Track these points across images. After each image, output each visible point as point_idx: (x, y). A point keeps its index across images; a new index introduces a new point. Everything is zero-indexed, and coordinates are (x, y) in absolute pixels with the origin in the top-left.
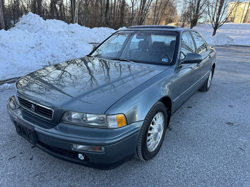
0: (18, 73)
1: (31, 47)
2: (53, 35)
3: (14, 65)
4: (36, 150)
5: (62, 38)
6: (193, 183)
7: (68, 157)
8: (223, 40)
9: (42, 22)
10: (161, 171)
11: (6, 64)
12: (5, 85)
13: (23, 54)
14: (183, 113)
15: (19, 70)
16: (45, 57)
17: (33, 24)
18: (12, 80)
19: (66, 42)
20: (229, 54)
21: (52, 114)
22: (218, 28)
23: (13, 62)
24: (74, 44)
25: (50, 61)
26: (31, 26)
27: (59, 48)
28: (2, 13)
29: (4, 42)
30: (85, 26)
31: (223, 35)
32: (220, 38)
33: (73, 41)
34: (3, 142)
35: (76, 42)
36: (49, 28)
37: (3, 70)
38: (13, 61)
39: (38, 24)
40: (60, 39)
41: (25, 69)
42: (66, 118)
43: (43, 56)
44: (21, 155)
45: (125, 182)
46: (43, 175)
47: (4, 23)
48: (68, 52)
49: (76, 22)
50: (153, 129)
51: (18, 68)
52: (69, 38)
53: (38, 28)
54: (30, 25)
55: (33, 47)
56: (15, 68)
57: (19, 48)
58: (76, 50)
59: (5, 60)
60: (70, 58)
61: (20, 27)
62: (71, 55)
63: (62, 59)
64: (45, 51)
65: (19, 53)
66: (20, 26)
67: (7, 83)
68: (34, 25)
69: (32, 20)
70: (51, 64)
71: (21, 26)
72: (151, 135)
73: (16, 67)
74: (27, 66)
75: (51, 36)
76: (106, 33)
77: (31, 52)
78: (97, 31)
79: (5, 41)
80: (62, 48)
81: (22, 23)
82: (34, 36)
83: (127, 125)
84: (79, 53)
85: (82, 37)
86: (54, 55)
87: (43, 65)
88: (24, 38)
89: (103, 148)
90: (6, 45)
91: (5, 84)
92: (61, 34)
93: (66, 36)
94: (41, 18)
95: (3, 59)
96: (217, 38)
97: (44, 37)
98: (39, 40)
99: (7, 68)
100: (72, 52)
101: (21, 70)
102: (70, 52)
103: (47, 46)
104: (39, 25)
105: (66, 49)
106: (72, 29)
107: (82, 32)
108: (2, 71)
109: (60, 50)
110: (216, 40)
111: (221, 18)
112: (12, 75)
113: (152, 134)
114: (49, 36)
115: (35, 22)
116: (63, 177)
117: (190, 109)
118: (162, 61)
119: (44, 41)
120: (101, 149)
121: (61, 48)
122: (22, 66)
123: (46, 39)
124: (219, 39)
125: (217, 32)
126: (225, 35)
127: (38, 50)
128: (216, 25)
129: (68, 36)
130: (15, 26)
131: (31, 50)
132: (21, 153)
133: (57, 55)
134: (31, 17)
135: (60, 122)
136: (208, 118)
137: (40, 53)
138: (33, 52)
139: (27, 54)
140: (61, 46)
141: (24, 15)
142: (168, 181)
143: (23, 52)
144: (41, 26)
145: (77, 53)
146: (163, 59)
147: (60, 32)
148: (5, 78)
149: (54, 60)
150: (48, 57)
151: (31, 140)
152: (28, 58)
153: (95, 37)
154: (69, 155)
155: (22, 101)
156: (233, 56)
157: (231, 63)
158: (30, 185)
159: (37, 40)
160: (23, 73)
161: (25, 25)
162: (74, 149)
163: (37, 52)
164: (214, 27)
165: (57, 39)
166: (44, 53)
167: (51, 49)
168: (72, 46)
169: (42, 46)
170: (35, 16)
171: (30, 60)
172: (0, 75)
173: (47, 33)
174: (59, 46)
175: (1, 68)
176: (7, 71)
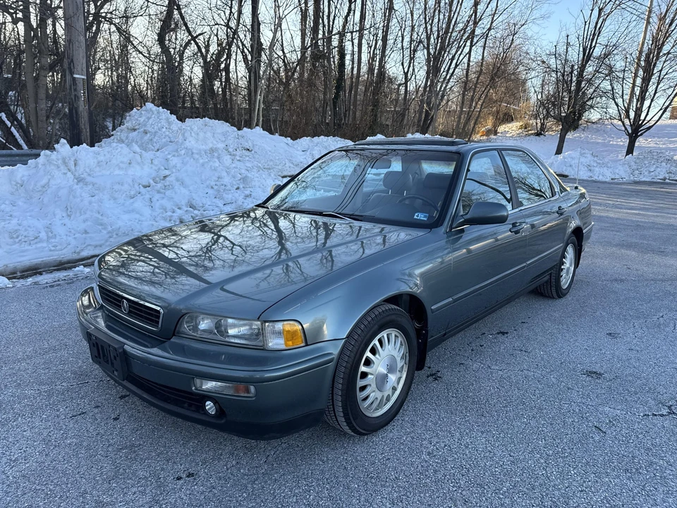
0: (108, 243)
1: (144, 184)
2: (196, 156)
3: (101, 225)
4: (128, 402)
5: (217, 164)
7: (187, 409)
8: (655, 166)
9: (173, 125)
11: (84, 221)
12: (79, 271)
13: (125, 200)
14: (481, 346)
15: (110, 237)
16: (174, 208)
17: (154, 130)
19: (225, 174)
20: (661, 205)
21: (159, 317)
22: (641, 135)
23: (100, 217)
24: (244, 179)
25: (183, 217)
26: (148, 135)
27: (207, 187)
28: (87, 107)
29: (85, 174)
30: (280, 135)
31: (655, 154)
32: (646, 162)
33: (243, 171)
35: (249, 175)
36: (187, 141)
37: (77, 235)
39: (164, 130)
40: (211, 166)
42: (185, 327)
43: (169, 205)
44: (96, 410)
45: (303, 474)
46: (136, 449)
47: (88, 130)
48: (228, 197)
49: (257, 125)
50: (374, 363)
51: (109, 233)
52: (234, 165)
53: (164, 140)
54: (146, 132)
55: (147, 184)
56: (103, 231)
57: (117, 187)
58: (247, 192)
59: (82, 213)
61: (124, 138)
63: (212, 213)
64: (176, 193)
65: (115, 199)
66: (123, 136)
67: (82, 264)
68: (156, 132)
69: (150, 121)
71: (126, 135)
72: (369, 376)
73: (105, 229)
74: (131, 229)
75: (192, 160)
77: (142, 197)
78: (309, 146)
79: (88, 170)
80: (216, 187)
82: (152, 160)
83: (307, 345)
84: (255, 200)
85: (271, 160)
86: (195, 204)
88: (130, 164)
90: (89, 179)
91: (77, 268)
93: (227, 159)
94: (174, 117)
95: (78, 212)
96: (638, 161)
97: (174, 161)
98: (163, 168)
99: (86, 232)
100: (239, 196)
101: (115, 236)
102: (233, 198)
103: (179, 183)
104: (167, 133)
105: (224, 190)
106: (247, 142)
107: (269, 149)
108: (75, 238)
109: (211, 191)
110: (634, 167)
111: (649, 107)
112: (96, 246)
113: (372, 374)
114: (185, 160)
115: (158, 125)
116: (175, 455)
117: (501, 338)
118: (415, 217)
119: (174, 170)
120: (248, 391)
121: (212, 188)
122: (119, 228)
123: (178, 165)
124: (645, 164)
125: (639, 147)
126: (661, 155)
127: (159, 192)
128: (634, 128)
129: (233, 160)
130: (113, 135)
131: (142, 190)
132: (97, 407)
133: (201, 205)
134: (149, 115)
135: (174, 335)
136: (542, 359)
137: (163, 198)
138: (148, 196)
139: (132, 200)
140: (213, 183)
141: (135, 110)
143: (124, 195)
144: (170, 135)
146: (416, 214)
147: (212, 150)
148: (79, 253)
149: (193, 215)
150: (179, 208)
151: (117, 371)
152: (133, 211)
153: (302, 160)
154: (190, 405)
155: (107, 295)
156: (671, 211)
157: (657, 228)
158: (108, 463)
159: (159, 169)
161: (136, 133)
162: (196, 389)
163: (157, 196)
164: (630, 132)
165: (206, 166)
166: (171, 198)
167: (189, 190)
168: (238, 182)
169: (168, 183)
170: (158, 113)
171: (139, 213)
172: (69, 247)
173: (183, 152)
174: (208, 182)
175: (72, 231)
176: (85, 239)
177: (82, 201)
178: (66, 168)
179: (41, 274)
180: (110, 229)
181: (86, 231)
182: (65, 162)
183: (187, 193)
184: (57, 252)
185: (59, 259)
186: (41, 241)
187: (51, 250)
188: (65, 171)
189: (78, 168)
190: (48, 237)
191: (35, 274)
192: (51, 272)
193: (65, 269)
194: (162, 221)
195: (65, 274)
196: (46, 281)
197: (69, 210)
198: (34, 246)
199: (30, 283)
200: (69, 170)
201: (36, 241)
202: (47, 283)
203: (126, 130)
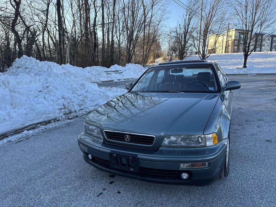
0: (36, 118)
1: (39, 90)
2: (60, 76)
3: (33, 110)
4: (116, 185)
6: (273, 189)
9: (39, 64)
10: (242, 184)
11: (25, 109)
13: (33, 99)
15: (37, 115)
16: (57, 100)
17: (30, 67)
18: (30, 127)
19: (74, 83)
21: (153, 140)
24: (82, 85)
25: (64, 103)
26: (28, 69)
27: (68, 89)
30: (77, 66)
33: (80, 81)
34: (76, 183)
36: (53, 70)
37: (23, 116)
38: (31, 106)
39: (35, 66)
40: (67, 80)
41: (43, 114)
42: (164, 142)
43: (54, 99)
44: (106, 191)
48: (79, 93)
49: (67, 63)
52: (76, 79)
53: (36, 71)
54: (26, 68)
55: (41, 90)
56: (34, 113)
57: (29, 93)
58: (86, 90)
60: (83, 99)
62: (82, 95)
63: (75, 100)
64: (55, 93)
65: (29, 98)
66: (14, 70)
67: (26, 130)
69: (27, 63)
70: (66, 106)
73: (35, 112)
74: (45, 111)
75: (58, 78)
76: (100, 72)
77: (40, 96)
78: (90, 70)
79: (13, 86)
80: (71, 89)
81: (16, 67)
82: (39, 80)
83: (219, 142)
84: (90, 93)
86: (65, 97)
87: (59, 108)
88: (31, 82)
89: (207, 164)
90: (16, 90)
91: (24, 132)
92: (67, 75)
94: (38, 61)
95: (20, 105)
97: (50, 79)
100: (83, 92)
101: (39, 115)
102: (81, 93)
103: (55, 89)
104: (37, 68)
105: (76, 90)
107: (75, 72)
109: (70, 91)
111: (207, 49)
112: (31, 121)
114: (55, 79)
115: (31, 65)
119: (51, 83)
120: (204, 165)
121: (70, 89)
123: (53, 81)
127: (46, 94)
128: (203, 57)
131: (40, 93)
133: (68, 97)
134: (26, 60)
135: (160, 147)
137: (50, 96)
138: (43, 96)
139: (37, 98)
140: (70, 88)
141: (17, 59)
142: (252, 190)
143: (32, 96)
144: (38, 68)
145: (88, 93)
146: (209, 88)
147: (65, 74)
148: (24, 124)
149: (68, 102)
150: (59, 100)
151: (132, 168)
152: (40, 103)
155: (111, 135)
159: (43, 83)
160: (40, 118)
161: (20, 69)
162: (181, 168)
163: (47, 96)
165: (65, 80)
166: (54, 96)
167: (60, 91)
168: (80, 86)
169: (49, 89)
170: (30, 59)
171: (43, 104)
172: (20, 122)
173: (53, 75)
174: (67, 87)
175: (20, 114)
176: (26, 117)
177: (21, 100)
178: (4, 86)
179: (7, 137)
180: (36, 112)
181: (27, 114)
182: (4, 83)
183: (60, 93)
184: (14, 125)
185: (15, 129)
186: (7, 121)
187: (12, 125)
188: (4, 88)
189: (9, 86)
190: (9, 119)
191: (5, 137)
192: (12, 136)
193: (18, 133)
194: (56, 106)
195: (21, 135)
196: (14, 139)
197: (14, 105)
198: (4, 124)
199: (6, 142)
200: (6, 87)
201: (4, 121)
202: (15, 141)
203: (15, 68)
